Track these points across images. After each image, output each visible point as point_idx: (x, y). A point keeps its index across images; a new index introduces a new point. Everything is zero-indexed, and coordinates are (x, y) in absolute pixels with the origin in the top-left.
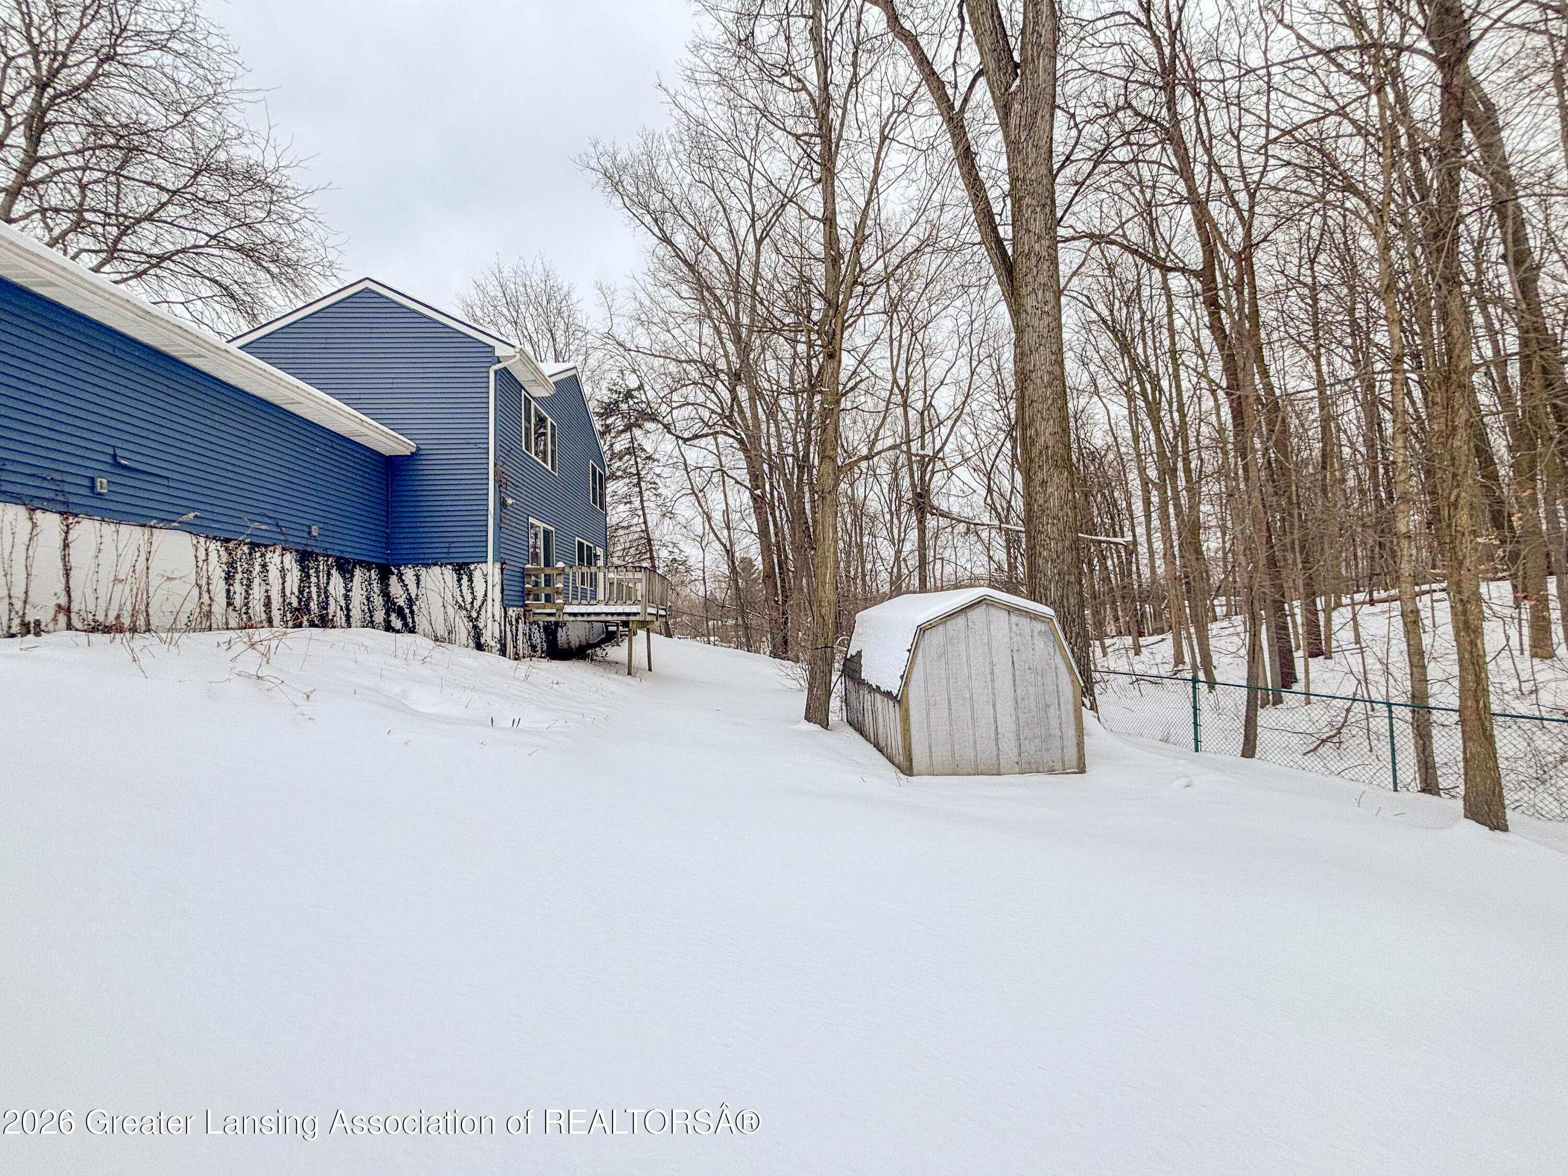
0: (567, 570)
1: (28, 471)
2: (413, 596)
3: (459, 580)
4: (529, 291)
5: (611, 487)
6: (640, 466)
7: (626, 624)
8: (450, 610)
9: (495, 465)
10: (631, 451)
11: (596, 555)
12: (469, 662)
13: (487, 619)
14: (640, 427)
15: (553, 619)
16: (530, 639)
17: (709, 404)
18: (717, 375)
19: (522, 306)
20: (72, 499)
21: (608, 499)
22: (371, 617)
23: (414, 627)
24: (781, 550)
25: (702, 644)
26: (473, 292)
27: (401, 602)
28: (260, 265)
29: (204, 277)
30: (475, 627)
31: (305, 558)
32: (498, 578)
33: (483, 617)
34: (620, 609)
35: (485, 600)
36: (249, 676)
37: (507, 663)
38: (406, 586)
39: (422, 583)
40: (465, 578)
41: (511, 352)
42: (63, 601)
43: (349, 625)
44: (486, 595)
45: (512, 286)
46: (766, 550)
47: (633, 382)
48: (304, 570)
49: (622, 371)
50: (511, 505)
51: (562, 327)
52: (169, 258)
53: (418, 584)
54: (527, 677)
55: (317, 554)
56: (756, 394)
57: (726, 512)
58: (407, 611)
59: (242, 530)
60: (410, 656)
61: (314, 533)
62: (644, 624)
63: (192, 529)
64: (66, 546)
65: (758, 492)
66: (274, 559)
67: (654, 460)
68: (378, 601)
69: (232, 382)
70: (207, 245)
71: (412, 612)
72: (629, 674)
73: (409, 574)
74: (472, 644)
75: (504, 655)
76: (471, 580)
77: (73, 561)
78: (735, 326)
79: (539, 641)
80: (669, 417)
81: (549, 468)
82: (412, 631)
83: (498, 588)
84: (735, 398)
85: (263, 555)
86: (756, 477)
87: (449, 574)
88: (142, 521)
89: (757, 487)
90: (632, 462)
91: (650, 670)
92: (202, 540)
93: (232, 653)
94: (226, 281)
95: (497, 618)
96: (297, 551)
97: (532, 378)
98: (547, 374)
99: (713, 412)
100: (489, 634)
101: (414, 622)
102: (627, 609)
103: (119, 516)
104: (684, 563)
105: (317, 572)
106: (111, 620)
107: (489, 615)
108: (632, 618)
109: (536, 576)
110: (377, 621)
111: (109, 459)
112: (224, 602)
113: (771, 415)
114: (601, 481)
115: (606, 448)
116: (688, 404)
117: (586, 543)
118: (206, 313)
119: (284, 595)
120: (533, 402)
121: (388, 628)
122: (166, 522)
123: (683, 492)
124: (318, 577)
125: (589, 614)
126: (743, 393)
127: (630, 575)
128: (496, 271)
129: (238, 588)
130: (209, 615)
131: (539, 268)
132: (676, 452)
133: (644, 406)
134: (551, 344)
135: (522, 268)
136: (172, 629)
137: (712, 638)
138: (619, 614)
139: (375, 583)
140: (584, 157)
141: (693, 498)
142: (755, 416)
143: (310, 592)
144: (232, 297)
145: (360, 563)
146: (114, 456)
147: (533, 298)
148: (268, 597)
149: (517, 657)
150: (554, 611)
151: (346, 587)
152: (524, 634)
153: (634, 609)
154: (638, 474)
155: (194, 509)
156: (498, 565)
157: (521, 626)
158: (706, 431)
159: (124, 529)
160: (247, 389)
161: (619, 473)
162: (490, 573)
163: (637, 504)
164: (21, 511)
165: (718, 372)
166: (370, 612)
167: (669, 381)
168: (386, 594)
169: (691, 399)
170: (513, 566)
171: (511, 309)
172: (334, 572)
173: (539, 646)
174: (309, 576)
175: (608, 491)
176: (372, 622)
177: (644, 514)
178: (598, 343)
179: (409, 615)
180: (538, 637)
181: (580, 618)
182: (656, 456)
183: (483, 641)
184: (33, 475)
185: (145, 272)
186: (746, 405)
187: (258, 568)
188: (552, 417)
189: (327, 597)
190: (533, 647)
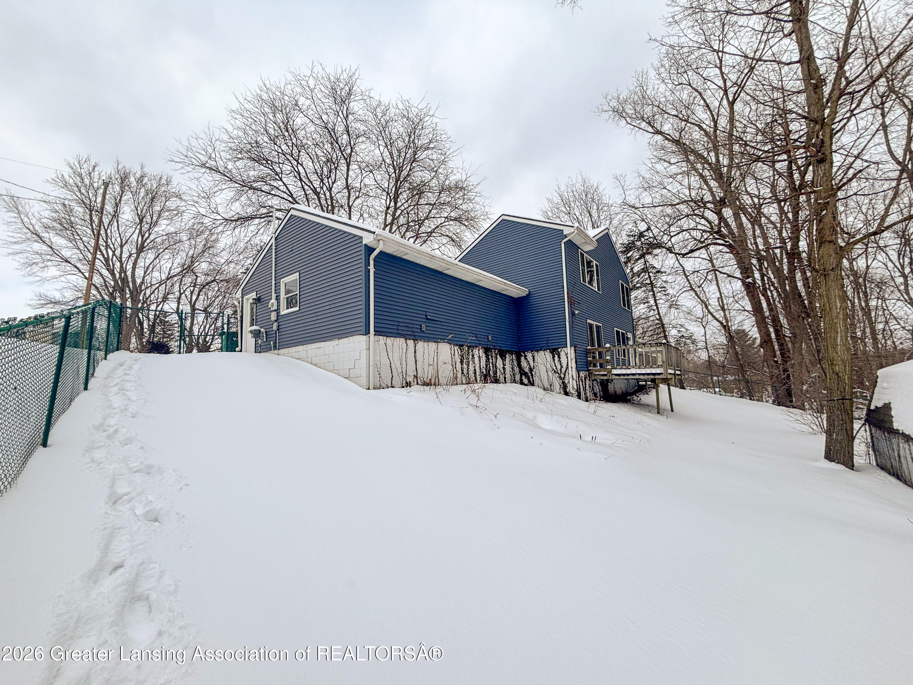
0: (612, 348)
1: (405, 325)
2: (532, 367)
3: (554, 357)
4: (575, 193)
5: (633, 294)
6: (652, 279)
7: (653, 381)
8: (550, 373)
9: (568, 293)
10: (645, 270)
11: (627, 338)
12: (562, 401)
13: (569, 378)
14: (650, 253)
15: (605, 378)
16: (593, 389)
17: (699, 227)
18: (705, 206)
19: (572, 203)
20: (416, 334)
21: (632, 302)
22: (514, 378)
23: (533, 382)
24: (776, 321)
25: (709, 394)
26: (546, 204)
27: (527, 370)
28: (462, 223)
29: (444, 235)
30: (563, 383)
31: (487, 351)
32: (573, 355)
33: (567, 377)
34: (648, 371)
35: (567, 368)
36: (473, 406)
37: (582, 404)
38: (528, 361)
39: (536, 360)
40: (556, 356)
41: (572, 230)
42: (415, 374)
43: (506, 382)
44: (568, 365)
45: (566, 194)
46: (761, 323)
47: (643, 227)
48: (487, 356)
49: (635, 222)
50: (578, 314)
51: (595, 207)
52: (433, 232)
53: (534, 360)
54: (595, 412)
55: (492, 349)
56: (739, 210)
57: (720, 299)
58: (530, 374)
59: (466, 340)
60: (535, 398)
61: (490, 339)
62: (665, 381)
63: (450, 342)
64: (415, 352)
65: (750, 280)
66: (476, 351)
67: (662, 273)
68: (517, 370)
69: (458, 277)
70: (444, 222)
71: (532, 375)
72: (658, 413)
73: (529, 355)
74: (562, 392)
75: (580, 398)
76: (559, 357)
77: (417, 359)
78: (716, 169)
79: (598, 391)
80: (670, 243)
81: (596, 290)
82: (533, 384)
83: (574, 361)
84: (721, 218)
85: (472, 351)
86: (746, 271)
87: (548, 355)
88: (436, 340)
89: (748, 277)
90: (647, 276)
91: (672, 411)
92: (452, 346)
93: (467, 395)
94: (451, 235)
95: (575, 377)
96: (484, 348)
97: (584, 241)
98: (592, 236)
99: (704, 231)
100: (571, 386)
101: (533, 380)
102: (654, 371)
103: (428, 339)
104: (690, 338)
105: (492, 357)
106: (428, 381)
107: (570, 376)
108: (657, 377)
109: (593, 353)
110: (517, 380)
111: (424, 317)
112: (460, 372)
113: (755, 221)
114: (627, 292)
115: (628, 271)
116: (684, 231)
117: (621, 331)
118: (446, 250)
119: (480, 369)
120: (585, 254)
121: (522, 383)
122: (443, 340)
123: (685, 289)
124: (492, 359)
125: (628, 375)
126: (727, 212)
127: (653, 349)
128: (557, 189)
129: (465, 366)
130: (456, 378)
131: (580, 180)
132: (677, 264)
133: (651, 240)
134: (590, 219)
135: (571, 183)
136: (447, 385)
137: (717, 390)
138: (648, 374)
139: (515, 361)
140: (600, 107)
141: (692, 293)
142: (740, 226)
143: (490, 367)
144: (453, 241)
145: (508, 351)
146: (426, 315)
147: (577, 197)
148: (475, 370)
149: (587, 400)
150: (606, 373)
151: (503, 364)
152: (590, 387)
153: (658, 371)
154: (651, 283)
155: (452, 333)
156: (573, 348)
157: (587, 382)
158: (700, 245)
159: (430, 343)
160: (463, 279)
161: (638, 285)
162: (569, 353)
163: (652, 302)
164: (403, 340)
165: (705, 203)
166: (514, 375)
167: (668, 219)
168: (519, 365)
169: (685, 227)
170: (581, 348)
171: (567, 206)
172: (498, 356)
173: (598, 394)
174: (489, 359)
175: (632, 297)
176: (515, 380)
177: (658, 308)
178: (618, 210)
179: (531, 377)
180: (597, 389)
181: (622, 377)
182: (663, 270)
183: (568, 390)
184: (406, 326)
185: (427, 240)
186: (731, 221)
187: (471, 356)
188: (596, 260)
189: (496, 369)
190: (595, 394)
